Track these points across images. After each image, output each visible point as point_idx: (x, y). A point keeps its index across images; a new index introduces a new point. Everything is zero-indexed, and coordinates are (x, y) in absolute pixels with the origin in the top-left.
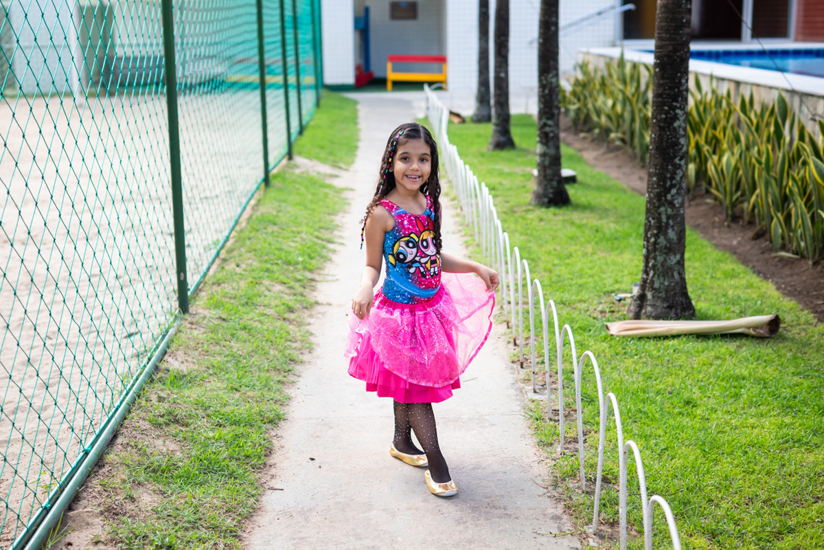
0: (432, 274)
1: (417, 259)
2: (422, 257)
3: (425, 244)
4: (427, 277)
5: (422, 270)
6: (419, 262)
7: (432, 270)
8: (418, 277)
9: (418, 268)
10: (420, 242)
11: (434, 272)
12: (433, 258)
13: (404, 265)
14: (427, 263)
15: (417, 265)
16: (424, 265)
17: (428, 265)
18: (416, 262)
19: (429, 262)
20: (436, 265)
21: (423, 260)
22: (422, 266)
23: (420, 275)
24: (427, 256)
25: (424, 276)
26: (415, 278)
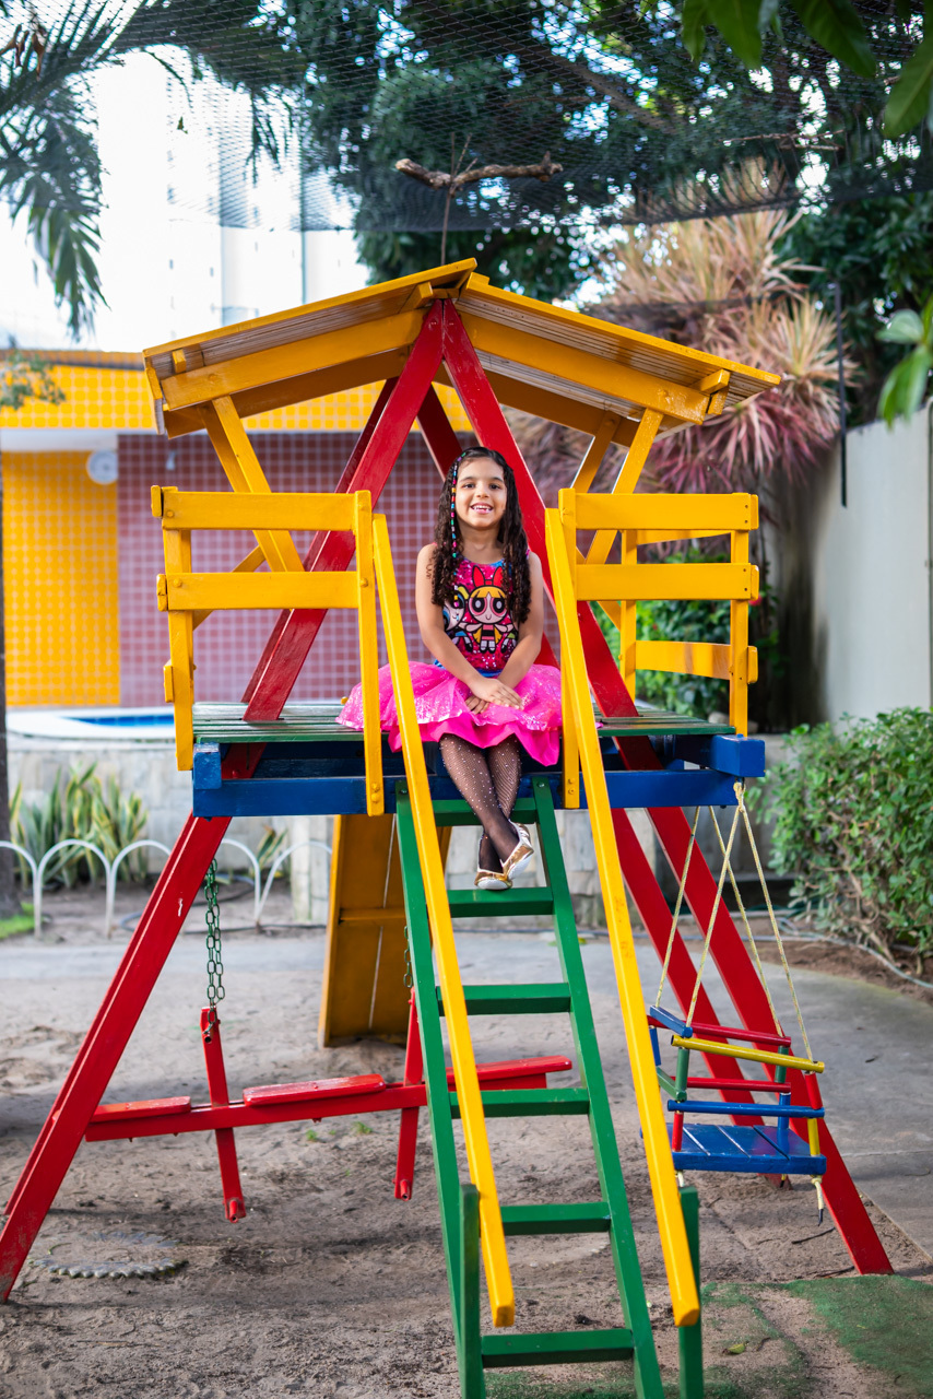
0: (482, 650)
1: (462, 625)
2: (469, 623)
3: (478, 604)
5: (467, 640)
6: (465, 630)
7: (484, 644)
9: (462, 638)
10: (471, 600)
11: (488, 648)
12: (485, 628)
14: (475, 631)
15: (462, 633)
16: (470, 634)
17: (477, 636)
18: (460, 629)
19: (479, 631)
21: (471, 628)
22: (467, 636)
23: (463, 647)
24: (478, 622)
25: (471, 650)
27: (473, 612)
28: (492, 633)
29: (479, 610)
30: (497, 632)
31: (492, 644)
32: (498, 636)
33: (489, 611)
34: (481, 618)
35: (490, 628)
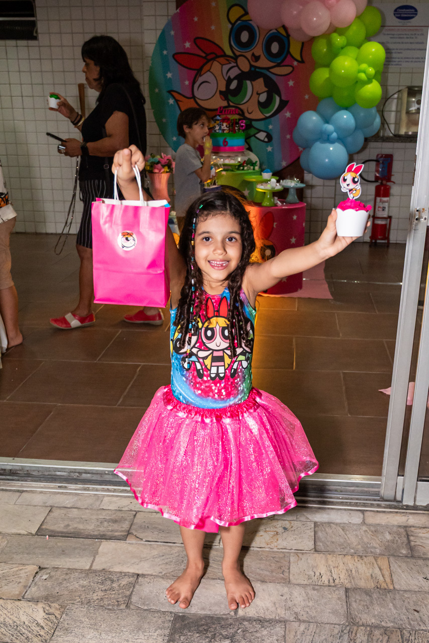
0: (213, 376)
1: (195, 350)
2: (201, 350)
3: (209, 333)
4: (205, 378)
5: (199, 366)
6: (197, 356)
7: (214, 370)
8: (193, 376)
10: (203, 329)
11: (217, 374)
12: (216, 354)
13: (179, 357)
14: (206, 358)
15: (194, 359)
16: (201, 360)
17: (208, 362)
19: (210, 357)
20: (222, 363)
21: (202, 354)
22: (199, 362)
23: (196, 373)
24: (208, 349)
26: (189, 376)
27: (205, 340)
28: (221, 359)
29: (210, 338)
30: (226, 357)
31: (221, 370)
32: (228, 360)
33: (218, 339)
34: (212, 345)
35: (220, 354)
